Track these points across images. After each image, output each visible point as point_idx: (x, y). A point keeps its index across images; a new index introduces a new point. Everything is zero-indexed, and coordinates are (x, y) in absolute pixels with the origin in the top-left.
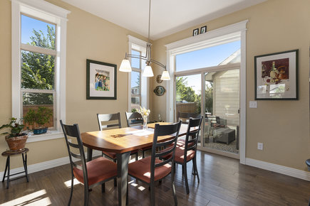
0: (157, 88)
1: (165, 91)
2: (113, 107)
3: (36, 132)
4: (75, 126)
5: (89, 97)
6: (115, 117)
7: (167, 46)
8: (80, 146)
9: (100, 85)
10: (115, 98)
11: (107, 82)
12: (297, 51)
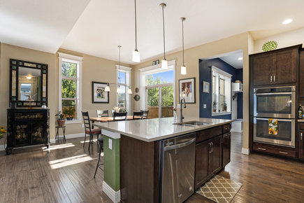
0: (136, 96)
1: (139, 98)
2: (106, 107)
3: (68, 119)
4: (87, 113)
5: (93, 102)
6: (106, 112)
7: (141, 70)
8: (88, 120)
9: (99, 95)
10: (108, 102)
11: (103, 93)
12: (195, 79)
